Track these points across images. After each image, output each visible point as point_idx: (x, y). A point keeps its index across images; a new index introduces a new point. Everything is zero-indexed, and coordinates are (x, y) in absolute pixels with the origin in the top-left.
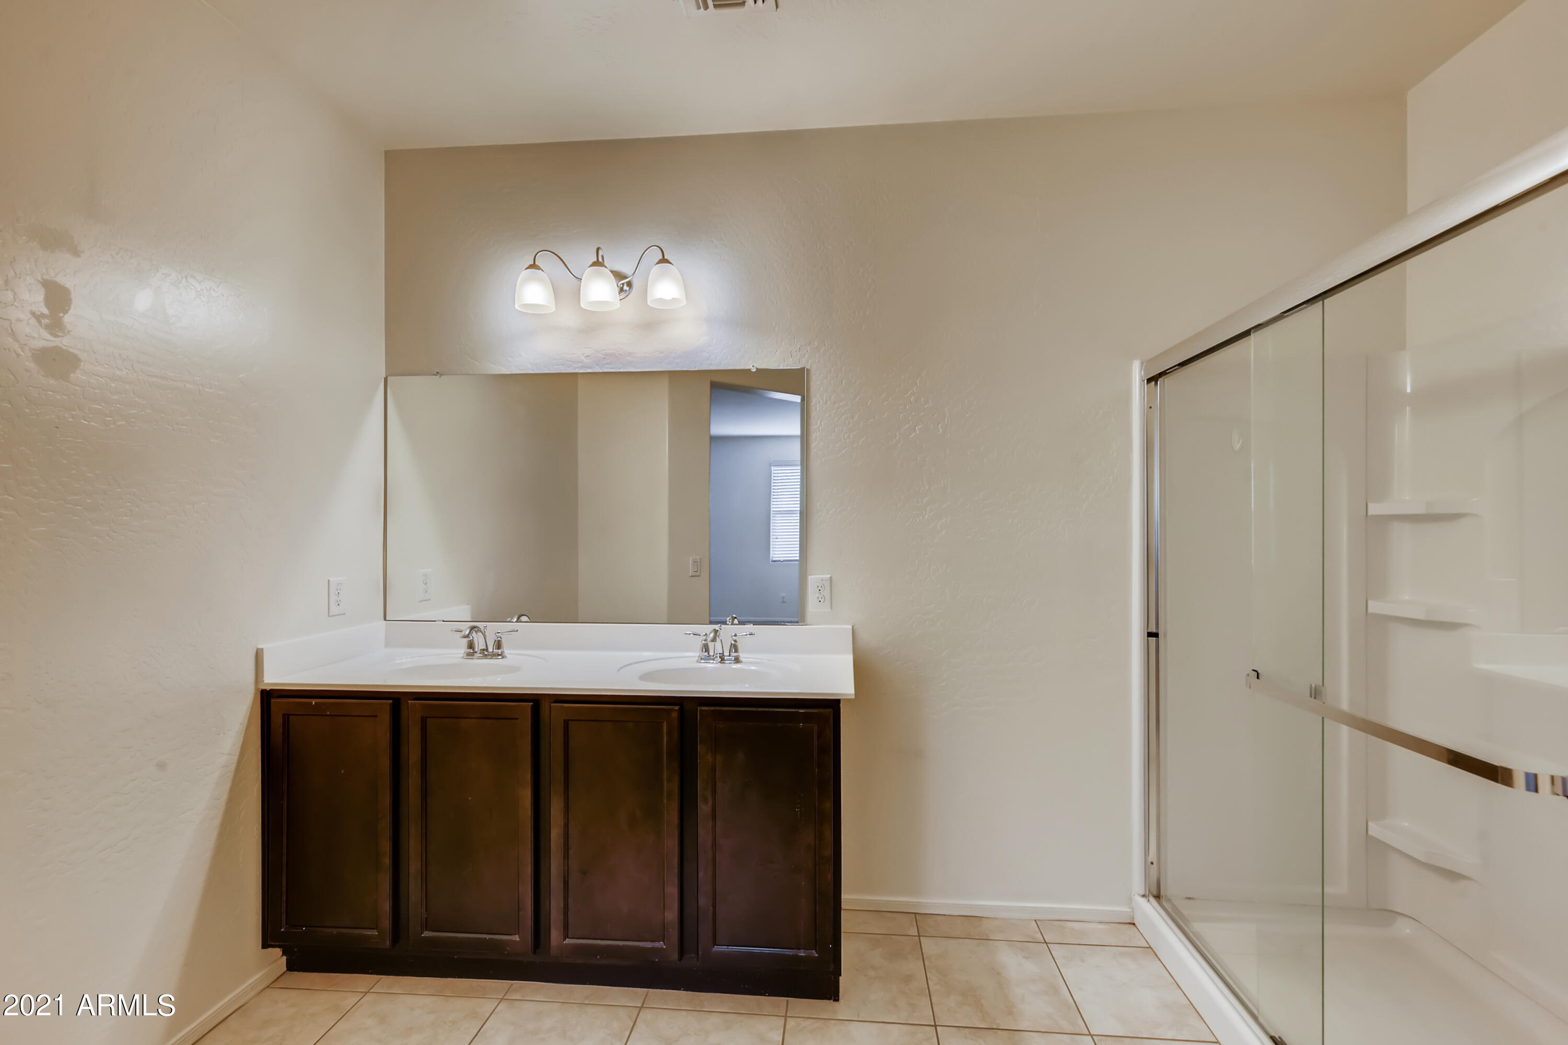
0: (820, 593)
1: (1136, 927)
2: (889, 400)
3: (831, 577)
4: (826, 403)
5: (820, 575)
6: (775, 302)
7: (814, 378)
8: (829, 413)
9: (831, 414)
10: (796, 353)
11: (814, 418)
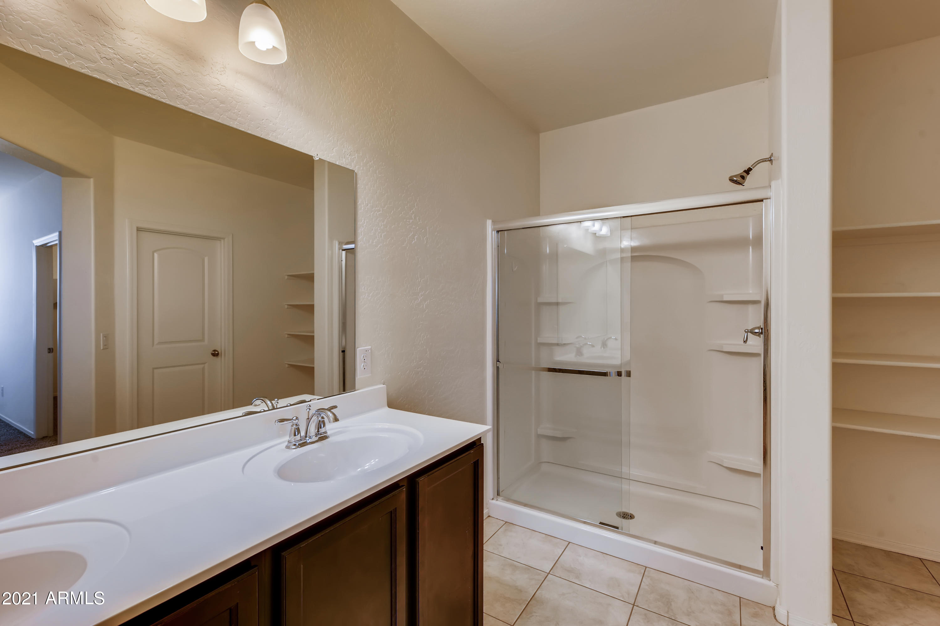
0: (365, 362)
1: (491, 517)
2: (402, 213)
3: (371, 348)
4: (368, 205)
5: (364, 347)
6: (332, 103)
7: (360, 182)
8: (369, 214)
9: (370, 215)
10: (347, 156)
11: (360, 215)
